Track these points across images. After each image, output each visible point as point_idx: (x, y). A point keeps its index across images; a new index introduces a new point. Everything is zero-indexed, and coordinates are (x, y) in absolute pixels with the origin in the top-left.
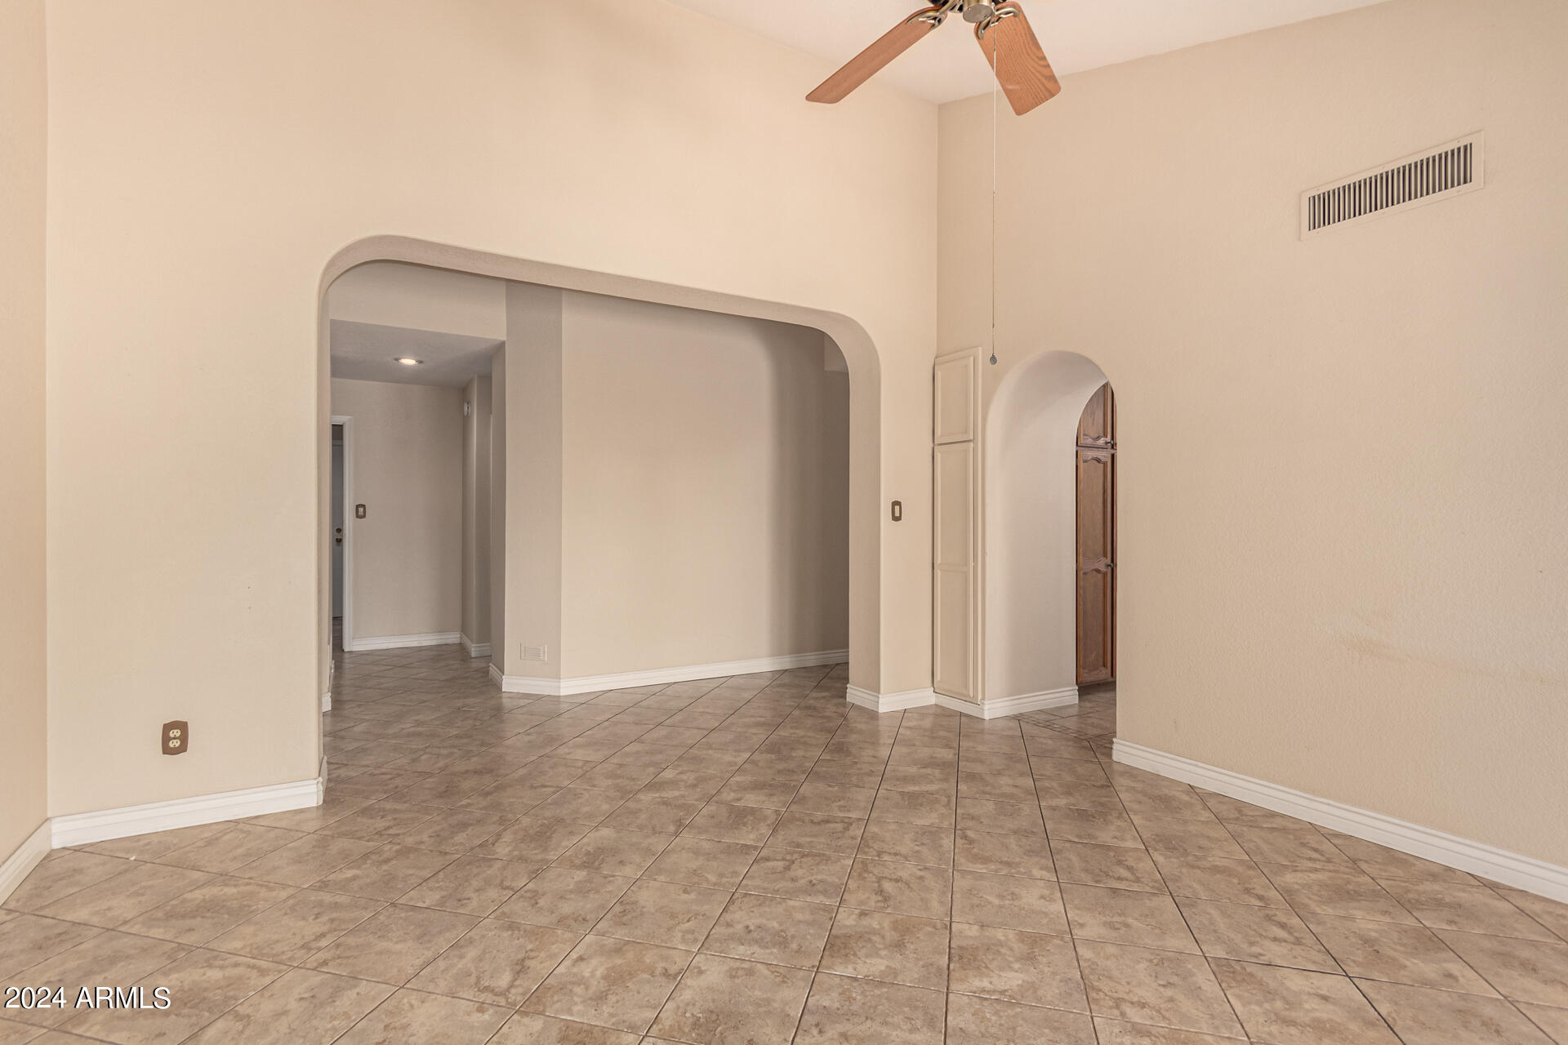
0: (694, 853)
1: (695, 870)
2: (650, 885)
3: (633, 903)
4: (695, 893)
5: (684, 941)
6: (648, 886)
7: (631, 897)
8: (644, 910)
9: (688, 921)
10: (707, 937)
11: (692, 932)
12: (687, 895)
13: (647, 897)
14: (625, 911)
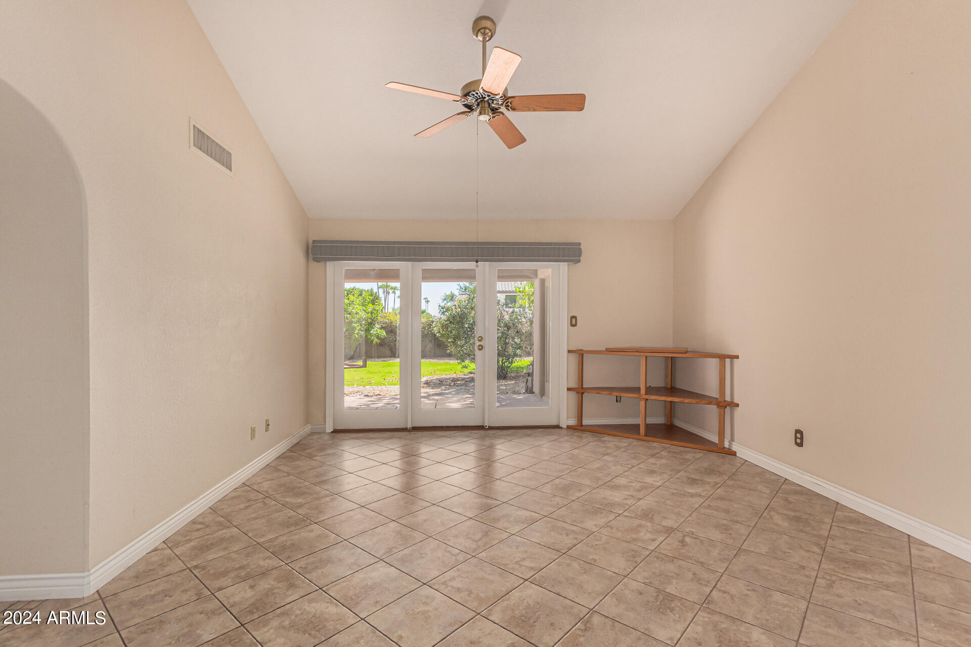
0: (582, 587)
1: (585, 573)
2: (618, 570)
3: (629, 561)
4: (590, 558)
5: (601, 537)
6: (619, 569)
7: (630, 564)
8: (622, 556)
9: (597, 545)
10: (589, 536)
11: (596, 540)
12: (595, 558)
13: (620, 563)
14: (634, 557)
